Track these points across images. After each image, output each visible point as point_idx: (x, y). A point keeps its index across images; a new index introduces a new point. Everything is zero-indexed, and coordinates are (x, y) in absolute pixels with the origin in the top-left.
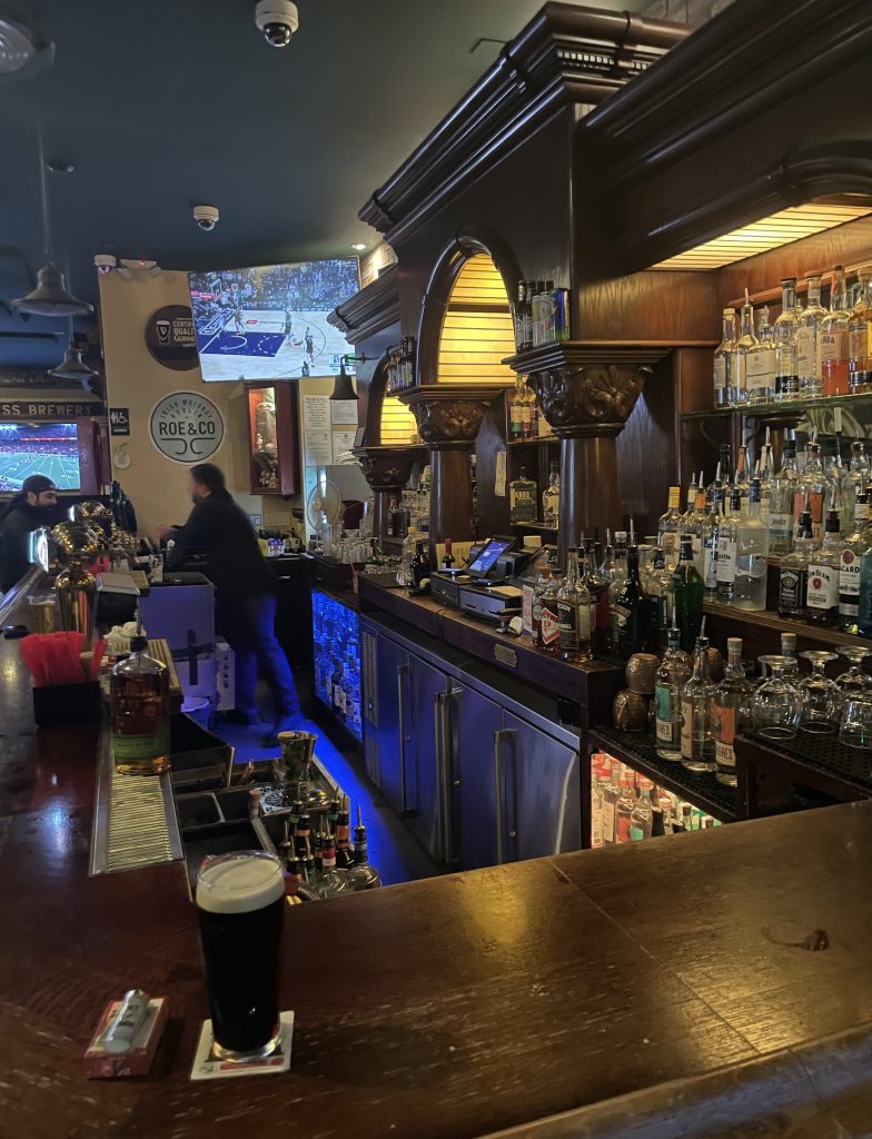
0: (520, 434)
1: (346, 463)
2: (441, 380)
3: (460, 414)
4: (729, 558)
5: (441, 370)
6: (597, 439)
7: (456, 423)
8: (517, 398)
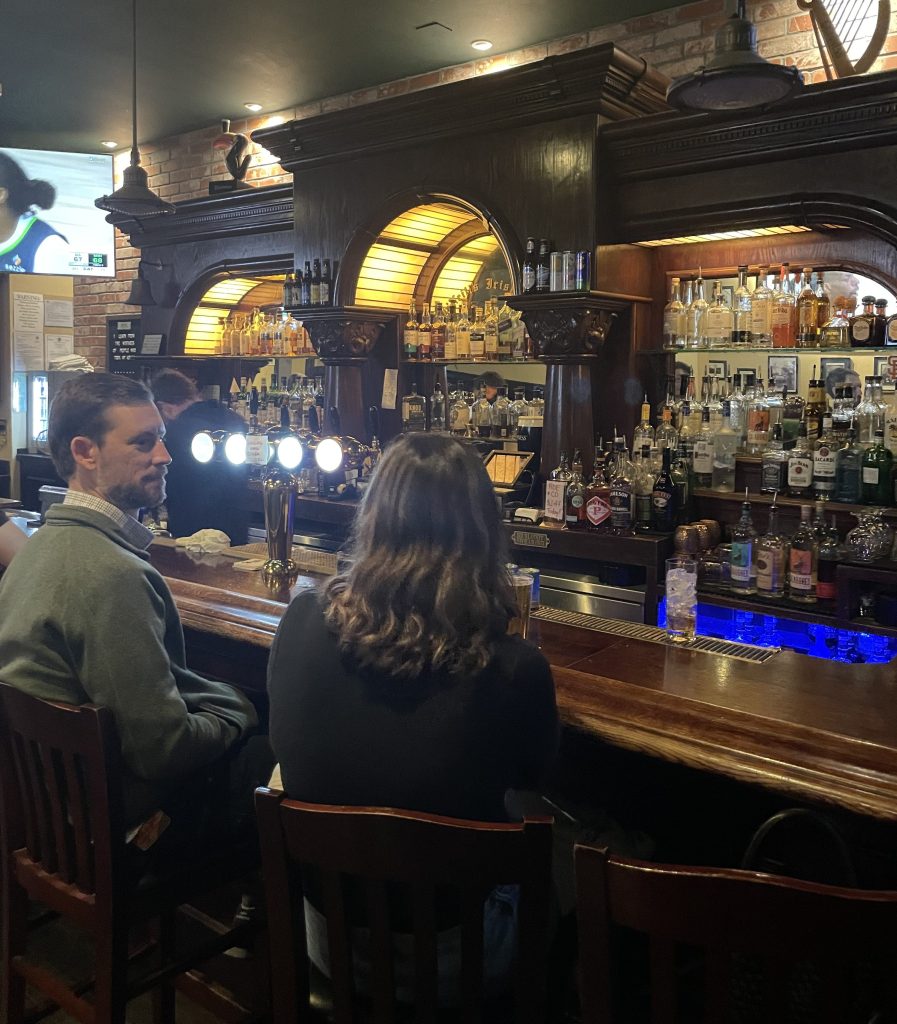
0: (414, 355)
1: (69, 369)
2: (356, 302)
3: (364, 334)
4: (708, 456)
5: (359, 294)
6: (580, 367)
7: (361, 341)
8: (409, 324)
